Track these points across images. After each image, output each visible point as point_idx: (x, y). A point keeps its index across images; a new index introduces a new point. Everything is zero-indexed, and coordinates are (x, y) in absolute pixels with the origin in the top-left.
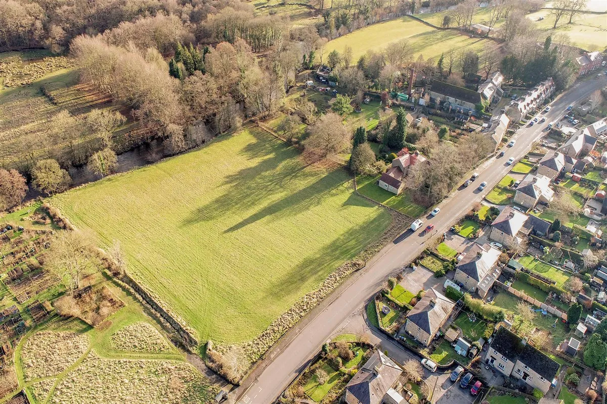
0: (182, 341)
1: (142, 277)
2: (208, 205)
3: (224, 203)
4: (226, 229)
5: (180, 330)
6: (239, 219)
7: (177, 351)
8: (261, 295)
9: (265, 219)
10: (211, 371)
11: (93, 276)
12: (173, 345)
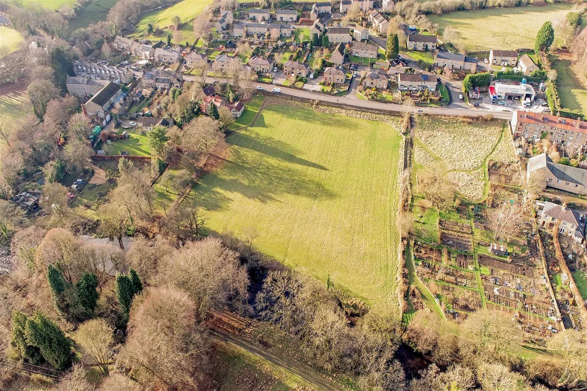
0: (410, 144)
1: (395, 183)
2: (306, 196)
3: (298, 187)
4: (323, 171)
5: (406, 147)
6: (311, 170)
7: (415, 143)
8: (360, 131)
9: (303, 157)
10: (412, 126)
11: (420, 204)
12: (414, 146)
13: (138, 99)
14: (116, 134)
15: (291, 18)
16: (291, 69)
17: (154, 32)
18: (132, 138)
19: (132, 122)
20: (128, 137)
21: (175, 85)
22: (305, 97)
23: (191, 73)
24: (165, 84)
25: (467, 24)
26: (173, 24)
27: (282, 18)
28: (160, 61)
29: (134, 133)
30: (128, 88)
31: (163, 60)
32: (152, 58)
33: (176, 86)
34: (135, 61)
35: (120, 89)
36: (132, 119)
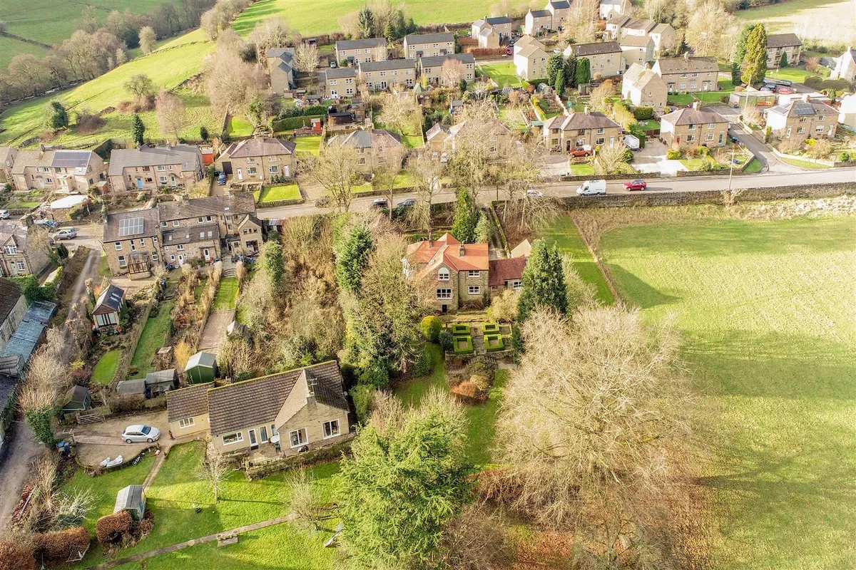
13: (114, 318)
14: (78, 522)
15: (441, 51)
16: (576, 133)
17: (73, 126)
18: (173, 511)
19: (137, 428)
20: (148, 514)
21: (245, 238)
22: (695, 190)
23: (265, 200)
24: (203, 244)
25: (784, 23)
26: (131, 97)
27: (420, 54)
28: (131, 188)
29: (166, 477)
30: (51, 287)
31: (143, 184)
32: (101, 184)
33: (249, 244)
34: (32, 205)
35: (22, 299)
36: (123, 411)
